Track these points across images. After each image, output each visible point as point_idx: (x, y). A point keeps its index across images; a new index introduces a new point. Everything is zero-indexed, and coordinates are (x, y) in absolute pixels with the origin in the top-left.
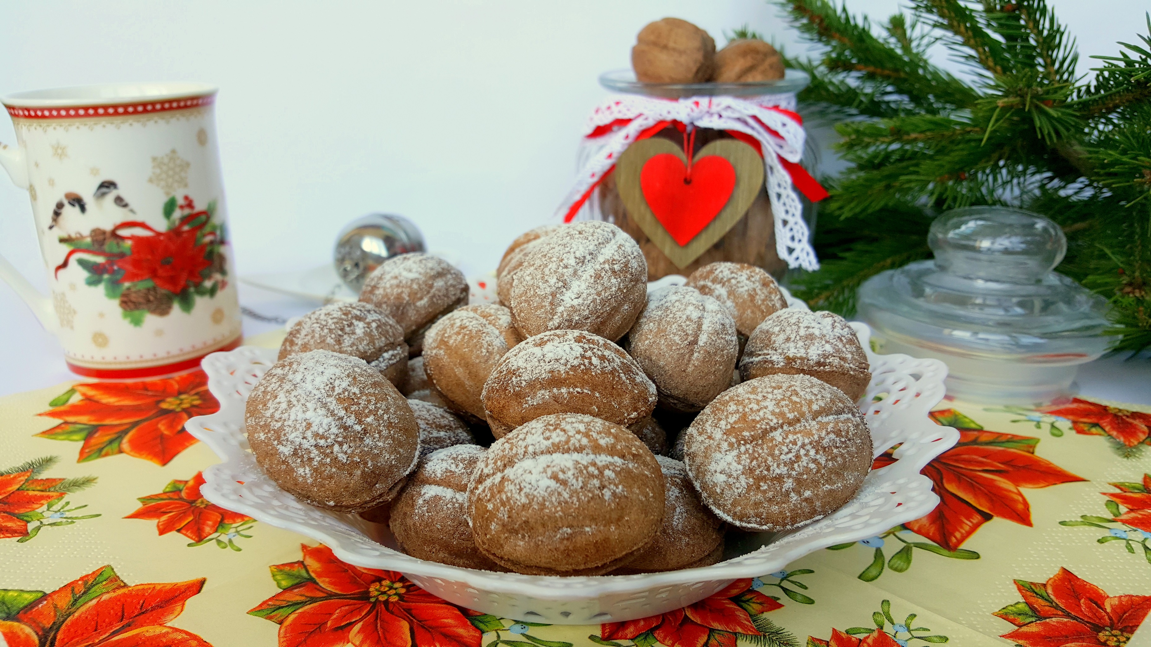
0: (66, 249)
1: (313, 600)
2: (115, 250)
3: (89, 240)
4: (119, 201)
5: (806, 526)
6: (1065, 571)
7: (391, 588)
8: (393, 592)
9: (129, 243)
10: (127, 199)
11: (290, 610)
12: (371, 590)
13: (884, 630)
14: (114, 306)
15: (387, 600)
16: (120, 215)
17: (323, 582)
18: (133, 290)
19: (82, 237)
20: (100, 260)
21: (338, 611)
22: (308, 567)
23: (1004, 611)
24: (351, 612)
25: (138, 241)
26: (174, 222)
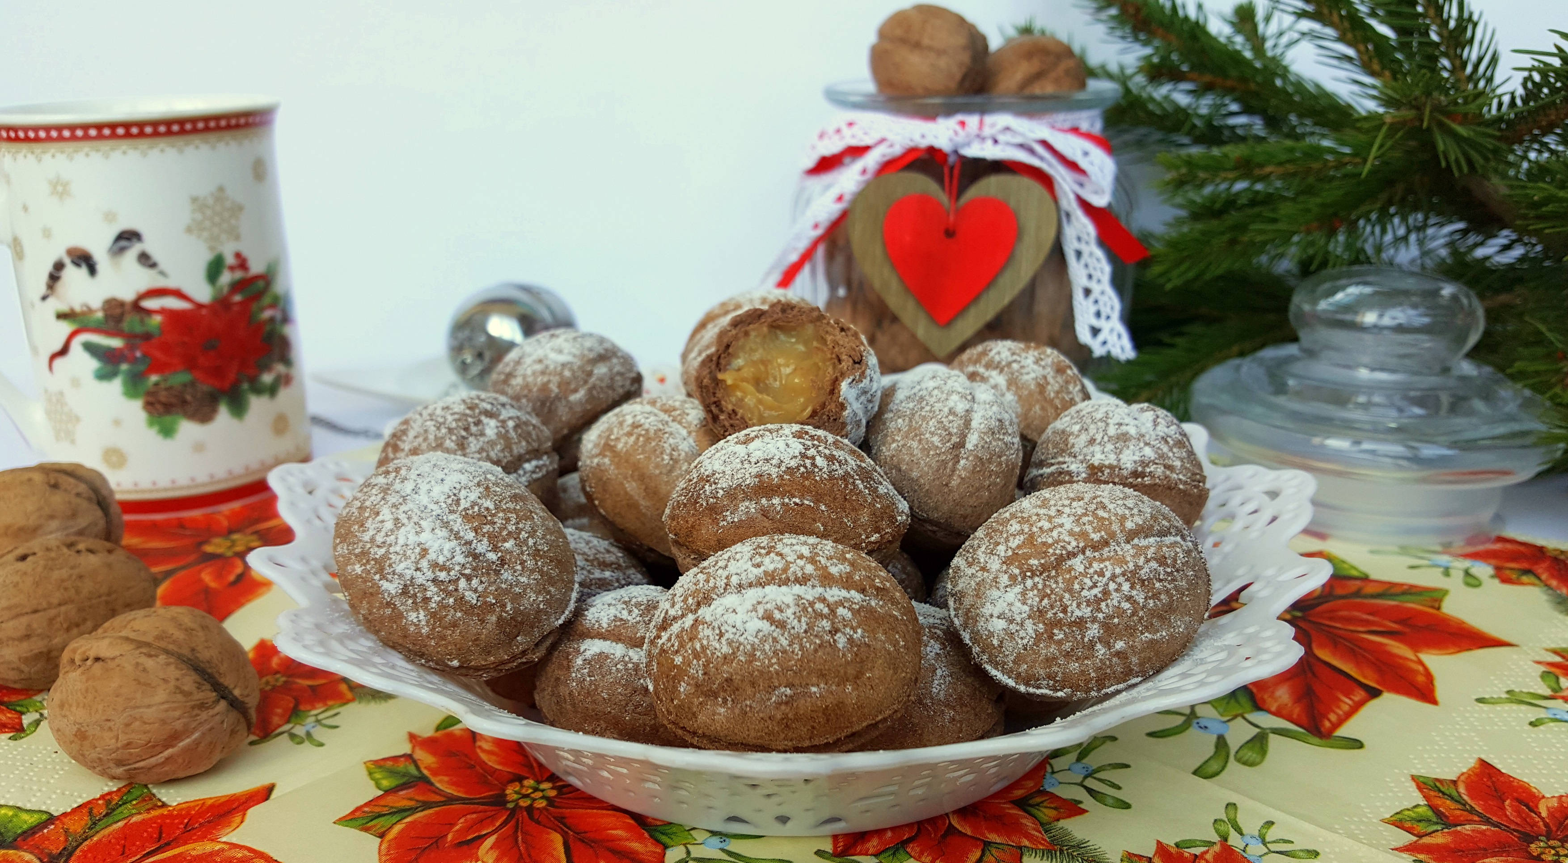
0: (66, 328)
1: (426, 805)
2: (138, 329)
3: (100, 315)
4: (145, 259)
5: (1118, 692)
6: (1483, 764)
7: (536, 790)
8: (539, 794)
9: (157, 319)
10: (156, 254)
11: (394, 819)
12: (508, 792)
13: (1229, 843)
14: (135, 409)
15: (531, 805)
16: (145, 279)
17: (440, 781)
18: (163, 386)
19: (90, 311)
20: (116, 343)
21: (462, 820)
22: (419, 763)
23: (1398, 816)
24: (481, 822)
25: (171, 315)
26: (221, 289)
